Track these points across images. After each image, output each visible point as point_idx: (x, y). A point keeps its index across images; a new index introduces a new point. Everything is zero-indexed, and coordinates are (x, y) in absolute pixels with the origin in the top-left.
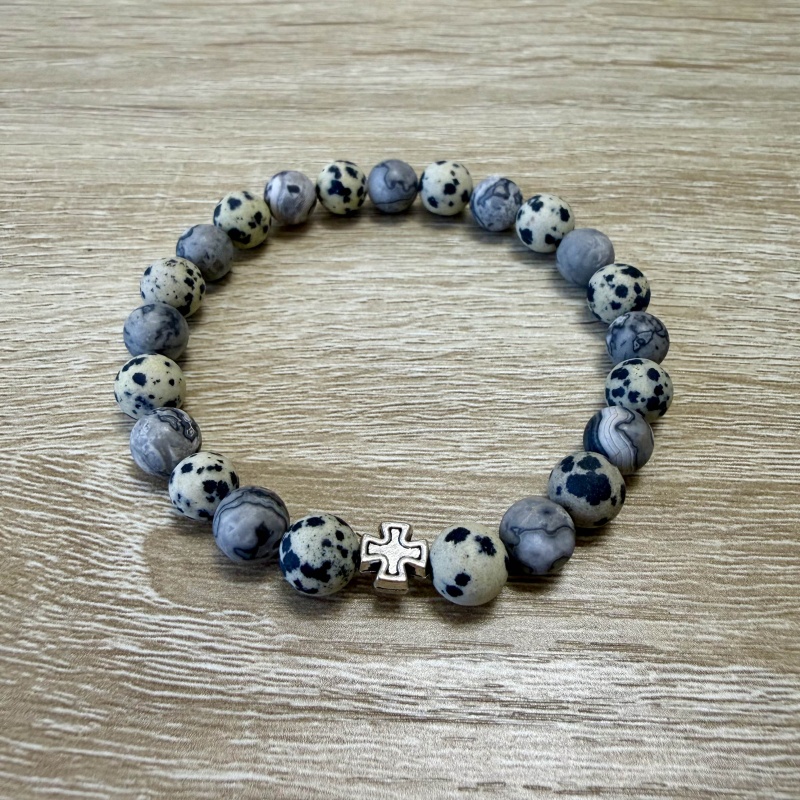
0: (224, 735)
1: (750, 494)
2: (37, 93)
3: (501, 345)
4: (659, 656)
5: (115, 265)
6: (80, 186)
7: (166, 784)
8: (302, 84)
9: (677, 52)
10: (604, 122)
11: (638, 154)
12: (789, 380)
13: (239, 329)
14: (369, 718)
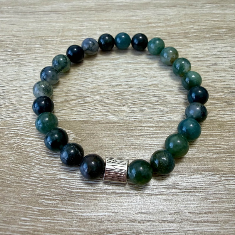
0: (97, 202)
2: (12, 8)
3: (166, 82)
4: (224, 173)
5: (44, 61)
6: (30, 37)
7: (81, 217)
10: (190, 12)
11: (201, 22)
13: (86, 80)
14: (140, 195)
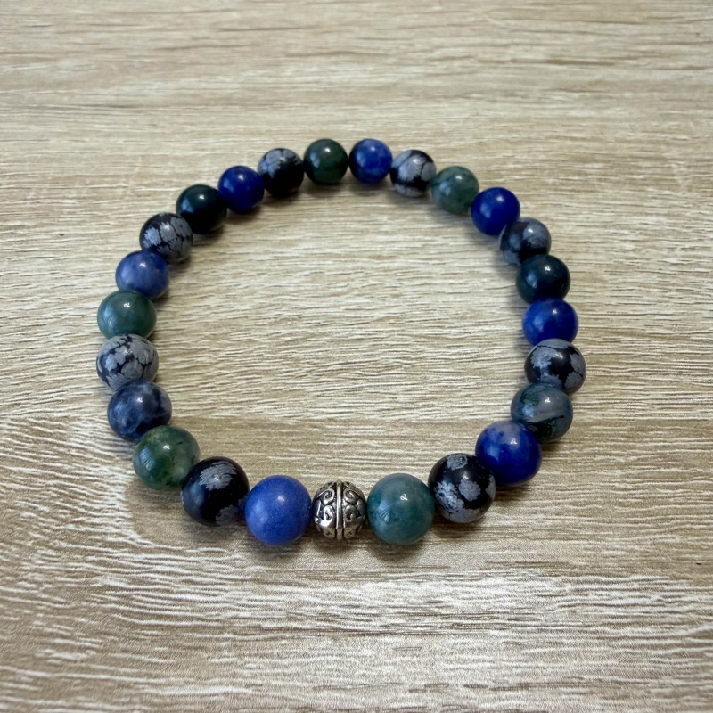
0: (206, 655)
1: (642, 430)
2: (6, 94)
3: (428, 309)
4: (575, 570)
5: (86, 247)
6: (50, 178)
7: (156, 700)
8: (243, 83)
9: (566, 51)
10: (506, 113)
11: (537, 141)
12: (671, 332)
13: (199, 302)
14: (330, 634)
